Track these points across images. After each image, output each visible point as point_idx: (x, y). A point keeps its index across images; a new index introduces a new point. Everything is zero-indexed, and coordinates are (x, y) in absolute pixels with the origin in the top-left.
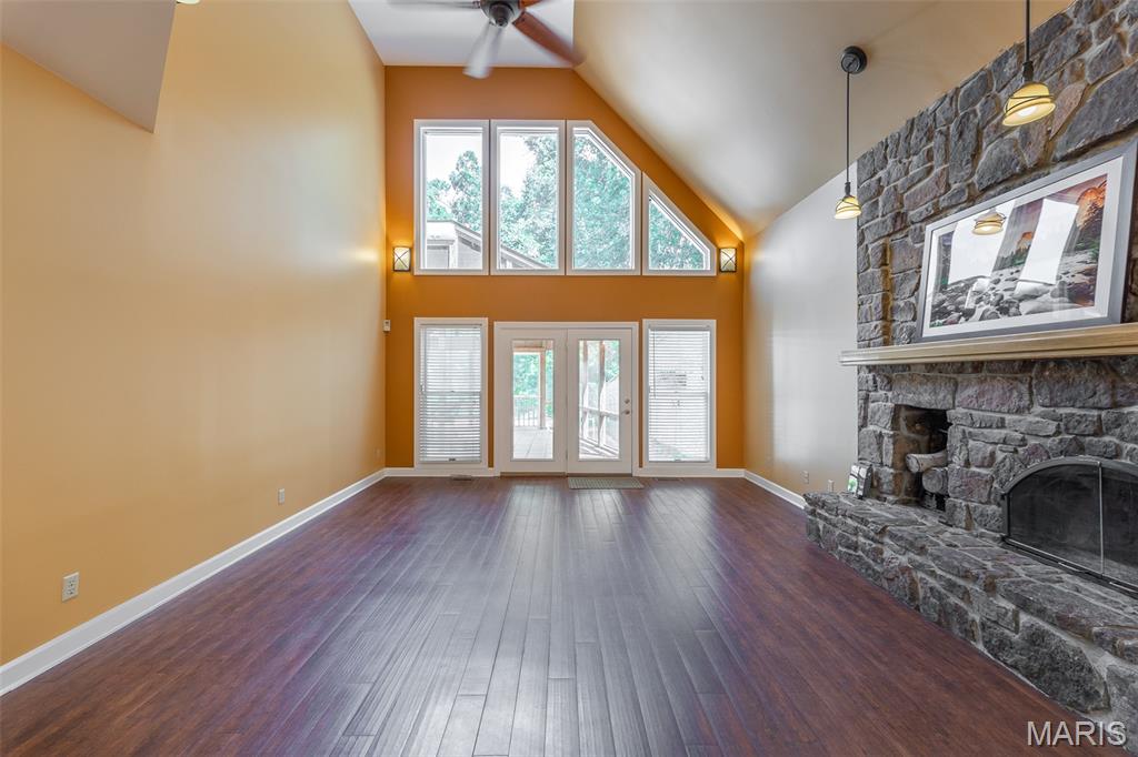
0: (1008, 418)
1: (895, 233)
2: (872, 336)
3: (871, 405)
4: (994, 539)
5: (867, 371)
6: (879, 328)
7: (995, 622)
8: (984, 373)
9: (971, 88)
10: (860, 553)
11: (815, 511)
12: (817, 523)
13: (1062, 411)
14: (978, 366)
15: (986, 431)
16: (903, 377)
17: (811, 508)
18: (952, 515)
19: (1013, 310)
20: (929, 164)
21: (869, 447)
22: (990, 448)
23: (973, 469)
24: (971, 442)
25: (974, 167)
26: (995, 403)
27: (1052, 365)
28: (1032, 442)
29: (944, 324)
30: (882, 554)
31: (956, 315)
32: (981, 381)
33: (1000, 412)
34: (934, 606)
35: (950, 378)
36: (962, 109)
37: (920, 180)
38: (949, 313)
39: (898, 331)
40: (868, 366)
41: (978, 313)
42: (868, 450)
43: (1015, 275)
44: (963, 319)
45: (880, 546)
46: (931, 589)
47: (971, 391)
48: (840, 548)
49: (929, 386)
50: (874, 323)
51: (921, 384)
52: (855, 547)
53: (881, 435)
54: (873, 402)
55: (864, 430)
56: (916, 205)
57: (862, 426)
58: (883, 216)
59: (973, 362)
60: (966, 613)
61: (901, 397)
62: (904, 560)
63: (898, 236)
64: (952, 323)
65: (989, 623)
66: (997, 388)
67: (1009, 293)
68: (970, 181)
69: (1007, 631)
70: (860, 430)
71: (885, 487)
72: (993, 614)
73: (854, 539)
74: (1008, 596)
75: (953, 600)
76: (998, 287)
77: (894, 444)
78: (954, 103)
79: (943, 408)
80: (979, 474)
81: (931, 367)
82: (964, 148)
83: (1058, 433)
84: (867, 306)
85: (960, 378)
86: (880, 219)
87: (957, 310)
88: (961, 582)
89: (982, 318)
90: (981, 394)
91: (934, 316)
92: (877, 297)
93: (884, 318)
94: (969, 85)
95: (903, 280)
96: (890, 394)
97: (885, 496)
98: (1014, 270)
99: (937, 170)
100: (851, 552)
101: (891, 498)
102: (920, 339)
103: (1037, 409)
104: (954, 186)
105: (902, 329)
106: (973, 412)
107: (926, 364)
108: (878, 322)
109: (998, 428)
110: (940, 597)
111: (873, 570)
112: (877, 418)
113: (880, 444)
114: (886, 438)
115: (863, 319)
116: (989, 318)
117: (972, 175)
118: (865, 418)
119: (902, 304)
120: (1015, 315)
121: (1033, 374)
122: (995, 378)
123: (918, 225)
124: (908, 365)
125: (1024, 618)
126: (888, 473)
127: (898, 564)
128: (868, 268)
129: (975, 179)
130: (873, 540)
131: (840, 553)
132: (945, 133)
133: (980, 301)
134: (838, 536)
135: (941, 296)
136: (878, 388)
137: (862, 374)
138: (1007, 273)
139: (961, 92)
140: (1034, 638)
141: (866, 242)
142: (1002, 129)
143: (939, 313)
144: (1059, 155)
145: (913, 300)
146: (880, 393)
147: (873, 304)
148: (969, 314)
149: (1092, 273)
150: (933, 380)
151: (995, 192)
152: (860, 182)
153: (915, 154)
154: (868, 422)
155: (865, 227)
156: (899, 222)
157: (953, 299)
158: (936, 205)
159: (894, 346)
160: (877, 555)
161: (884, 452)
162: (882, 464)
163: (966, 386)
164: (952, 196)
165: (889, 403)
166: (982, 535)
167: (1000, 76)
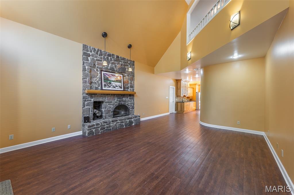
0: (113, 101)
2: (87, 87)
3: (86, 102)
5: (86, 95)
6: (90, 85)
7: (126, 123)
10: (106, 128)
12: (93, 131)
13: (118, 100)
14: (109, 94)
15: (110, 103)
16: (96, 96)
17: (90, 128)
20: (102, 60)
21: (86, 112)
22: (111, 106)
23: (108, 109)
24: (108, 106)
26: (112, 99)
27: (118, 95)
28: (115, 104)
31: (108, 87)
32: (110, 96)
34: (120, 127)
35: (105, 96)
36: (107, 56)
37: (100, 61)
39: (93, 87)
41: (111, 87)
46: (119, 125)
47: (109, 98)
49: (102, 98)
50: (88, 84)
51: (99, 97)
55: (83, 108)
56: (99, 65)
61: (95, 100)
63: (93, 68)
64: (107, 88)
67: (114, 85)
73: (104, 127)
77: (93, 109)
78: (106, 54)
79: (104, 101)
81: (102, 94)
82: (108, 62)
83: (118, 102)
84: (85, 80)
85: (107, 96)
86: (89, 62)
91: (104, 86)
95: (94, 77)
96: (92, 99)
100: (104, 130)
101: (92, 120)
102: (102, 89)
103: (116, 100)
106: (109, 101)
109: (112, 103)
111: (110, 129)
112: (89, 104)
113: (89, 110)
114: (91, 109)
115: (84, 82)
119: (94, 82)
120: (115, 88)
121: (116, 96)
122: (112, 96)
124: (97, 94)
125: (128, 120)
126: (91, 116)
127: (114, 125)
128: (86, 71)
129: (109, 67)
130: (109, 124)
131: (101, 132)
132: (105, 57)
133: (111, 85)
134: (100, 129)
135: (105, 83)
136: (89, 98)
137: (84, 95)
138: (114, 83)
139: (108, 53)
140: (130, 121)
141: (85, 65)
142: (112, 63)
143: (105, 86)
144: (118, 71)
145: (96, 81)
146: (89, 99)
147: (87, 80)
148: (110, 87)
149: (121, 85)
150: (102, 96)
151: (111, 71)
152: (83, 50)
153: (99, 56)
154: (85, 106)
155: (85, 61)
156: (95, 66)
157: (107, 84)
158: (103, 67)
159: (92, 90)
160: (110, 126)
161: (91, 111)
162: (90, 114)
163: (108, 97)
164: (106, 68)
165: (92, 101)
166: (110, 118)
167: (113, 57)
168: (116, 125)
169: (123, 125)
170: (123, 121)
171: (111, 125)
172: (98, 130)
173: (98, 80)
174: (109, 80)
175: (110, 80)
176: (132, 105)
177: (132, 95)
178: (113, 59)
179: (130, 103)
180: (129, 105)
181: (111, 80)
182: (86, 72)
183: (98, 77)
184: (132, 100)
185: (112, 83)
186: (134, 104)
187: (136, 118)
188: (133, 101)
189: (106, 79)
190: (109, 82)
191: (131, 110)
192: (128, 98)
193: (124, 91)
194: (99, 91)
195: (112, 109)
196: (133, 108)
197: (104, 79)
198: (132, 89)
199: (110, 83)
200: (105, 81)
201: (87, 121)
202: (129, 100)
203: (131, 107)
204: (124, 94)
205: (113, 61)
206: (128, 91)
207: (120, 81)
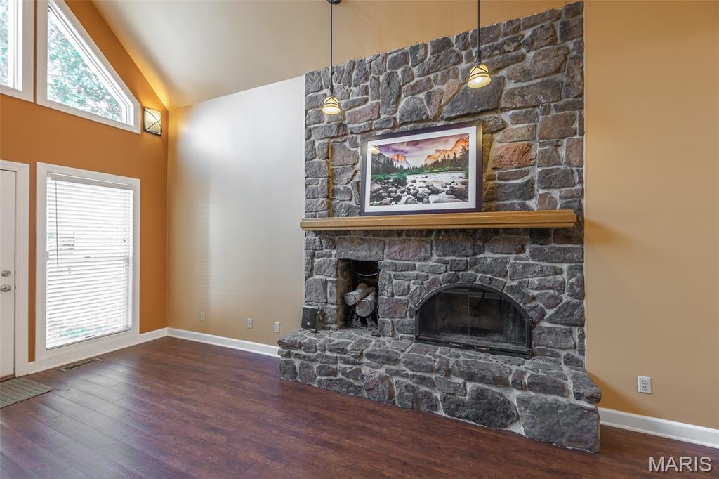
0: (417, 264)
1: (337, 137)
2: (319, 209)
3: (317, 261)
4: (410, 339)
5: (314, 235)
6: (325, 203)
7: (454, 394)
8: (404, 237)
9: (396, 57)
10: (340, 376)
11: (289, 352)
12: (292, 363)
13: (448, 258)
14: (399, 233)
15: (404, 273)
16: (344, 239)
17: (286, 351)
18: (382, 330)
19: (425, 199)
20: (365, 96)
21: (316, 292)
22: (407, 283)
23: (396, 297)
24: (394, 281)
25: (397, 107)
26: (410, 256)
27: (443, 233)
28: (432, 277)
29: (380, 204)
30: (360, 371)
31: (389, 199)
32: (403, 242)
33: (414, 261)
34: (408, 398)
35: (381, 240)
36: (390, 68)
37: (359, 105)
38: (384, 198)
39: (338, 207)
40: (315, 232)
41: (404, 199)
42: (315, 294)
43: (425, 179)
44: (393, 202)
45: (358, 366)
46: (406, 387)
47: (396, 248)
48: (318, 377)
49: (366, 245)
50: (321, 200)
51: (359, 244)
52: (335, 373)
53: (326, 281)
54: (319, 258)
55: (309, 280)
56: (355, 122)
57: (309, 277)
58: (329, 122)
59: (398, 230)
60: (431, 394)
61: (343, 253)
62: (382, 371)
63: (339, 139)
64: (386, 204)
65: (449, 396)
66: (413, 245)
67: (422, 189)
68: (394, 116)
69: (460, 397)
70: (306, 279)
71: (329, 319)
72: (452, 389)
73: (334, 367)
74: (461, 375)
75: (423, 388)
76: (415, 184)
77: (337, 287)
78: (384, 62)
79: (376, 260)
80: (400, 300)
81: (366, 232)
82: (391, 94)
83: (446, 271)
84: (314, 186)
85: (387, 240)
86: (325, 124)
87: (389, 196)
88: (427, 375)
89: (406, 203)
90: (402, 250)
91: (372, 199)
92: (321, 181)
93: (328, 197)
94: (395, 54)
95: (342, 172)
96: (334, 252)
97: (329, 326)
98: (424, 176)
99: (370, 103)
100: (331, 378)
101: (334, 326)
102: (362, 213)
103: (435, 257)
104: (383, 117)
105: (341, 205)
106: (397, 262)
107: (364, 231)
108: (324, 199)
109: (412, 270)
110: (414, 390)
111: (355, 386)
112: (323, 269)
113: (325, 289)
114: (329, 284)
115: (310, 195)
116: (410, 203)
117: (396, 112)
118: (312, 269)
119: (342, 188)
120: (426, 203)
121: (433, 238)
122: (410, 240)
123: (354, 135)
124: (349, 231)
125: (469, 386)
126: (332, 308)
127: (377, 376)
128: (314, 158)
129: (398, 115)
130: (353, 363)
131: (320, 381)
132: (377, 80)
133: (404, 192)
134: (317, 368)
135: (377, 186)
136: (324, 247)
137: (309, 237)
138: (420, 177)
139: (389, 57)
140: (479, 395)
141: (312, 138)
142: (415, 90)
143: (376, 197)
144: (446, 116)
145: (349, 186)
146: (326, 251)
147: (319, 186)
148: (397, 199)
149: (466, 184)
150: (369, 241)
151: (408, 127)
152: (307, 92)
153: (355, 86)
154: (314, 273)
155: (312, 126)
156: (341, 130)
157: (386, 189)
158: (371, 125)
159: (336, 217)
160: (357, 374)
161: (328, 294)
162: (326, 303)
163: (392, 245)
164: (383, 122)
165: (333, 258)
166: (402, 338)
167: (414, 58)
168: (383, 379)
169: (428, 396)
170: (433, 376)
171: (365, 370)
172: (310, 367)
173: (357, 179)
174: (394, 170)
175: (401, 170)
176: (566, 298)
177: (557, 230)
178: (415, 70)
179: (536, 281)
180: (535, 293)
181: (406, 167)
182: (317, 160)
183: (358, 167)
184: (565, 267)
185: (410, 178)
186: (581, 296)
187: (551, 398)
188: (571, 276)
189: (384, 169)
190: (392, 177)
191: (550, 331)
192: (527, 253)
193: (478, 209)
194: (355, 222)
195: (411, 297)
196: (573, 318)
197: (375, 171)
198: (556, 193)
199: (401, 183)
200: (379, 177)
201: (309, 324)
202: (525, 266)
203: (550, 312)
204: (486, 230)
205: (417, 79)
206: (524, 207)
207: (458, 164)
